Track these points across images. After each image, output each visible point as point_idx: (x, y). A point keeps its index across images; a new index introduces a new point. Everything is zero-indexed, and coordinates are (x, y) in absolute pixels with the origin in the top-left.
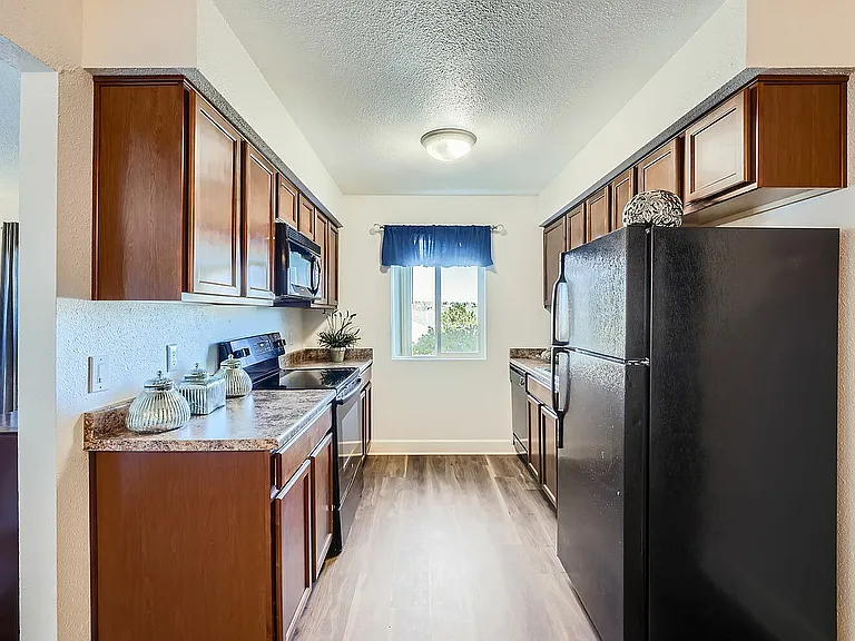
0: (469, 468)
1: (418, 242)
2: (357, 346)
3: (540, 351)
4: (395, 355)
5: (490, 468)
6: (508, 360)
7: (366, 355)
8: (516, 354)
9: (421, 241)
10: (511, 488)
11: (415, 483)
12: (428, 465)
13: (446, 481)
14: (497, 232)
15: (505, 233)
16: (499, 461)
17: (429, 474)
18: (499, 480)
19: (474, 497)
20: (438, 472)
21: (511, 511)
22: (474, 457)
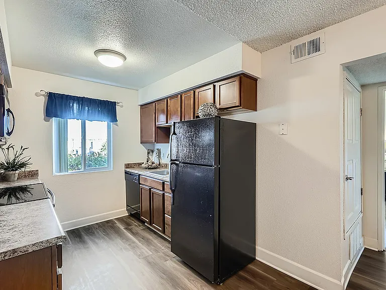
0: (107, 228)
1: (73, 105)
2: (28, 169)
3: (140, 164)
4: (55, 173)
5: (119, 224)
6: (123, 169)
7: (33, 174)
8: (128, 166)
9: (75, 105)
10: (134, 231)
11: (81, 246)
12: (83, 233)
13: (99, 238)
14: (118, 105)
15: (122, 106)
16: (120, 220)
17: (86, 238)
18: (126, 229)
19: (119, 241)
20: (91, 235)
21: (140, 241)
22: (108, 222)
